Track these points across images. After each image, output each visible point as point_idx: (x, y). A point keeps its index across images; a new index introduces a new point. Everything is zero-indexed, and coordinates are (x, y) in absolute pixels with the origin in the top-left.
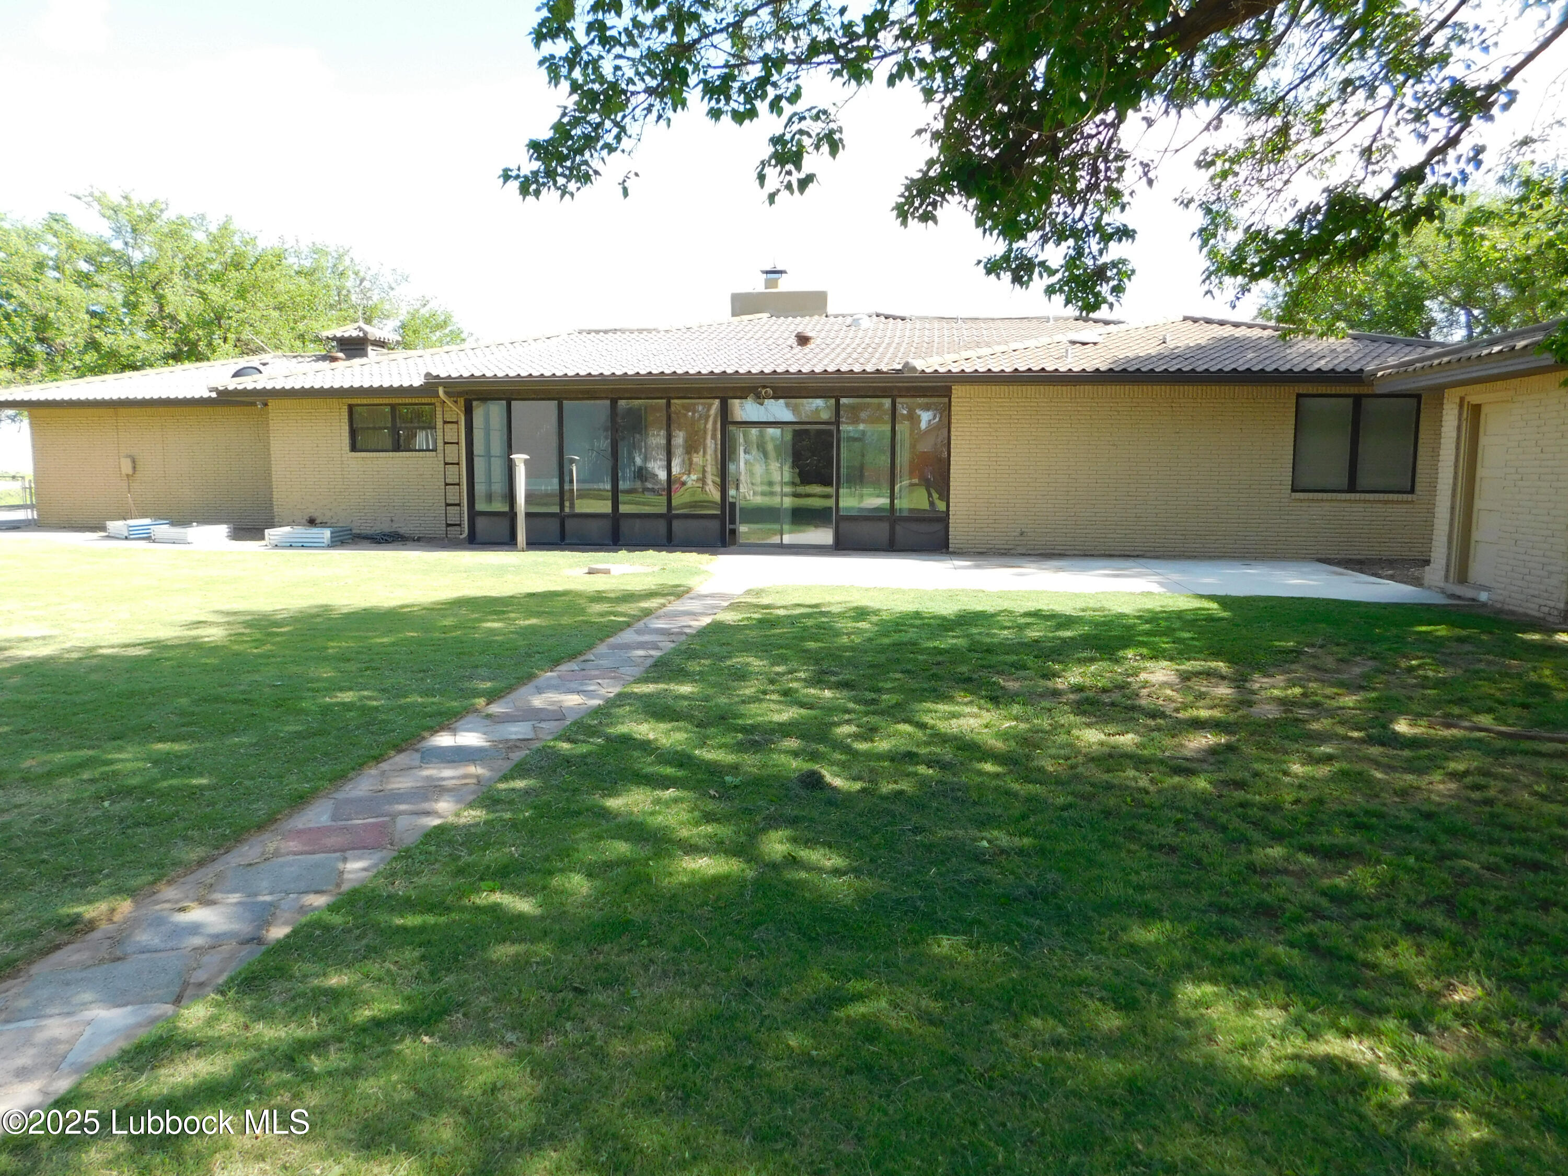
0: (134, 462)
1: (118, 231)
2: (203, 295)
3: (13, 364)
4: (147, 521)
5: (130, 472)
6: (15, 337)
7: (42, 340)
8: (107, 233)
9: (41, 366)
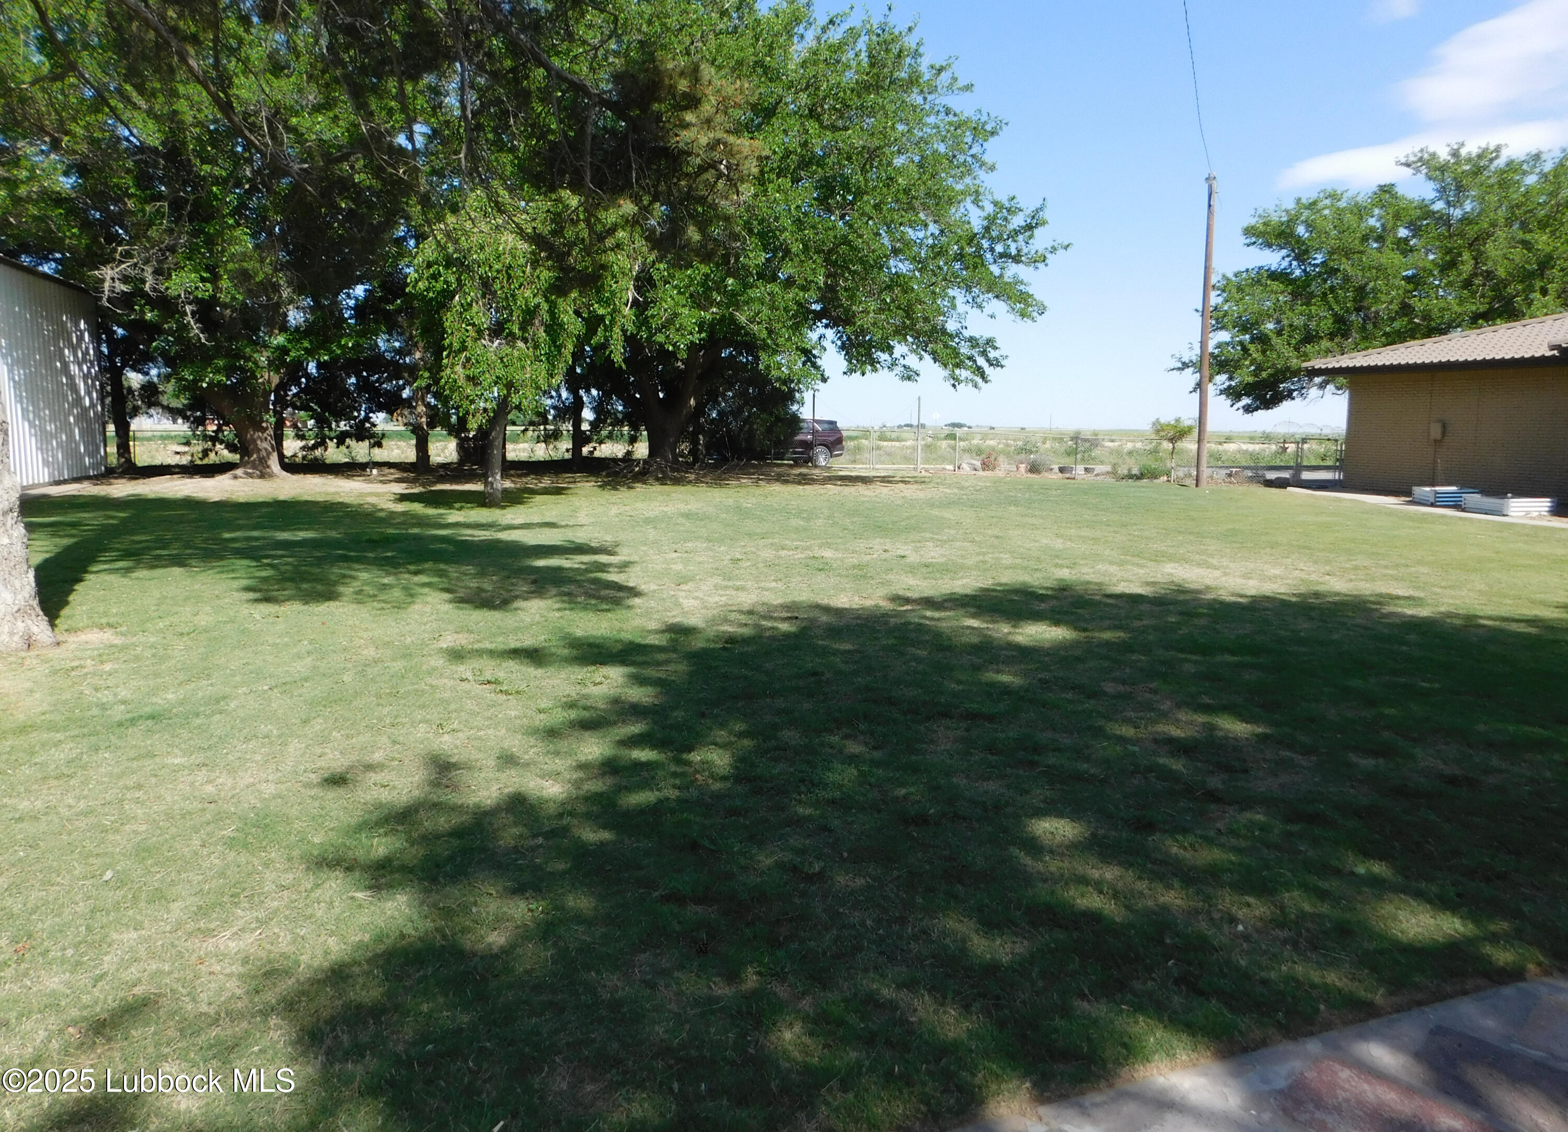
0: (1444, 427)
1: (1442, 191)
2: (1527, 245)
3: (1331, 334)
4: (1453, 489)
5: (1439, 437)
6: (1337, 308)
7: (1358, 310)
8: (1432, 195)
9: (1354, 334)
